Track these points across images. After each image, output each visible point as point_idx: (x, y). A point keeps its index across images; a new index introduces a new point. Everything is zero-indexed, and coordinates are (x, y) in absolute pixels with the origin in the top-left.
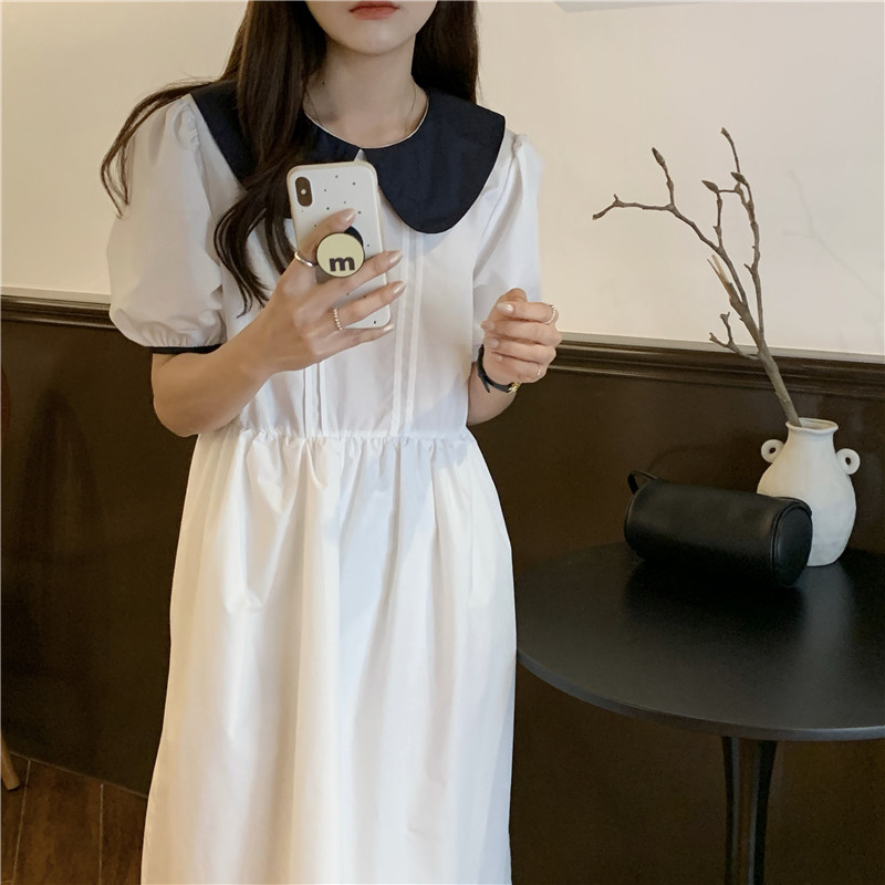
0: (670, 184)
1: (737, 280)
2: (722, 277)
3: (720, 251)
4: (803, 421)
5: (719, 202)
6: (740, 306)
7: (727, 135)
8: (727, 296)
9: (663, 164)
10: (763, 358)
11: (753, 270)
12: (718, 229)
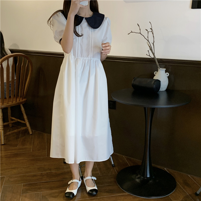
0: (140, 29)
1: (151, 45)
2: (148, 45)
3: (148, 40)
4: (161, 68)
5: (148, 33)
6: (151, 50)
7: (150, 23)
8: (149, 48)
9: (139, 26)
10: (154, 58)
11: (153, 44)
12: (148, 37)
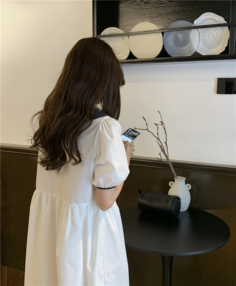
0: (147, 124)
1: (162, 145)
2: (159, 144)
3: (158, 139)
4: (178, 177)
5: (158, 128)
6: (163, 151)
7: (159, 112)
8: (160, 148)
9: (145, 120)
10: (169, 163)
11: (166, 143)
12: (158, 134)
